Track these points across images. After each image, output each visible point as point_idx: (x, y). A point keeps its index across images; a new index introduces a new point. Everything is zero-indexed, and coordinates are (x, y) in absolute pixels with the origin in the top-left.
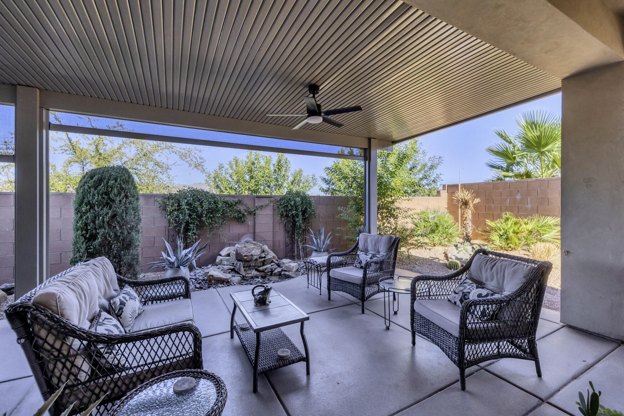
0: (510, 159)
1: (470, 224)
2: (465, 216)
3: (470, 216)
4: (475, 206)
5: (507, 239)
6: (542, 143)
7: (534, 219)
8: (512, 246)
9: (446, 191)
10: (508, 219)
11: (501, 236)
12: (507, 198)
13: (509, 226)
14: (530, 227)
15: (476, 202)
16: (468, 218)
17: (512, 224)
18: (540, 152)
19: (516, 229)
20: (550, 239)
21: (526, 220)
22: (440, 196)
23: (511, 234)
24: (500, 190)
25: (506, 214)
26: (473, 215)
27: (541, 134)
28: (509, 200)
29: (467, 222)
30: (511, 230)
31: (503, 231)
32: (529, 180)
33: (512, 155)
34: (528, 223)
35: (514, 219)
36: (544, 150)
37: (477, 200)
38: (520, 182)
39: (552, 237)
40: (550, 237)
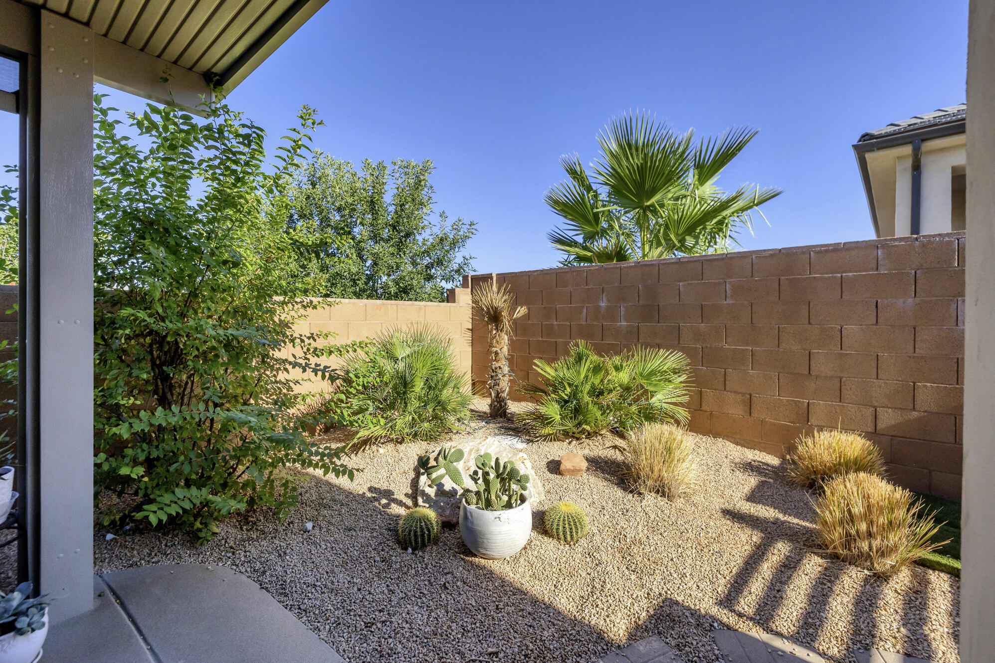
0: (588, 222)
1: (506, 369)
2: (494, 349)
3: (505, 349)
4: (518, 326)
5: (577, 411)
6: (647, 186)
7: (633, 356)
8: (588, 428)
9: (469, 290)
10: (579, 359)
11: (566, 402)
12: (583, 307)
13: (583, 376)
14: (624, 377)
15: (519, 315)
16: (501, 356)
17: (588, 370)
18: (641, 207)
19: (597, 381)
20: (664, 405)
21: (617, 360)
22: (454, 301)
23: (587, 399)
24: (569, 289)
25: (577, 345)
26: (512, 344)
27: (646, 163)
28: (585, 311)
29: (497, 365)
30: (588, 387)
31: (568, 390)
32: (624, 264)
33: (592, 209)
34: (622, 366)
35: (594, 358)
36: (648, 203)
37: (521, 311)
38: (606, 269)
39: (669, 401)
40: (666, 401)
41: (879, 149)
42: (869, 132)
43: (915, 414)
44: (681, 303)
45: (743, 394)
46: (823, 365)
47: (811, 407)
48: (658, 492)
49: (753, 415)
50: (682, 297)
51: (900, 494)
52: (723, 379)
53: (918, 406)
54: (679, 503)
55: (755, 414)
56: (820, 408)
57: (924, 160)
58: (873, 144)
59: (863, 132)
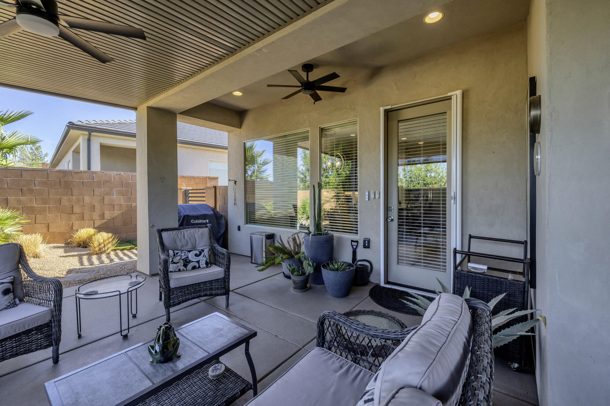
20: (12, 232)
39: (14, 230)
40: (13, 230)
41: (76, 129)
42: (72, 121)
43: (104, 221)
44: (8, 187)
45: (45, 224)
46: (77, 209)
47: (73, 224)
48: (34, 257)
49: (49, 231)
50: (8, 185)
51: (110, 235)
52: (34, 219)
53: (105, 219)
54: (42, 259)
55: (51, 230)
56: (76, 224)
57: (92, 138)
58: (74, 127)
59: (70, 121)
